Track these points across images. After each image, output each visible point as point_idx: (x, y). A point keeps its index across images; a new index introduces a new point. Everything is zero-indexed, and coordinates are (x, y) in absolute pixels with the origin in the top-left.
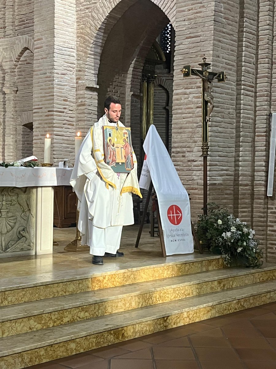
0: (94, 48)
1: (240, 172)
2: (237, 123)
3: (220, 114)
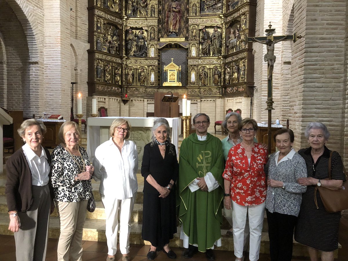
1: (345, 123)
2: (345, 77)
3: (318, 71)
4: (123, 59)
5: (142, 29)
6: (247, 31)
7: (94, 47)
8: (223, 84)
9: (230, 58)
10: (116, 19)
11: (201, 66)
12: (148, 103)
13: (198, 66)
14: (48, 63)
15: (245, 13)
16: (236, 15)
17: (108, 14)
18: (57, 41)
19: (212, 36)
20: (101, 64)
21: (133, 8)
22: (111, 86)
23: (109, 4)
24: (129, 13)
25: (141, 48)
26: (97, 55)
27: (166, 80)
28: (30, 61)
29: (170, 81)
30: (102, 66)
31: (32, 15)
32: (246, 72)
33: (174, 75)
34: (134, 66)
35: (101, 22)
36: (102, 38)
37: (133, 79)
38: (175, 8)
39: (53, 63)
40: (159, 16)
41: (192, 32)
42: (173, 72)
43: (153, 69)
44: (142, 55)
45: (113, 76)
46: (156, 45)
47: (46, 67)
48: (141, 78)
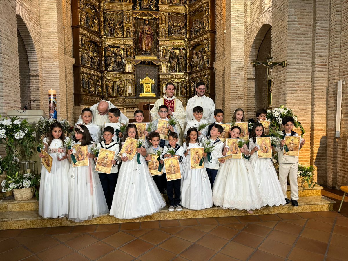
0: (251, 57)
2: (312, 90)
3: (296, 85)
4: (103, 73)
5: (119, 47)
6: (209, 53)
7: (79, 62)
8: (189, 95)
9: (194, 74)
10: (96, 37)
11: (170, 80)
12: (127, 111)
13: (168, 80)
14: (46, 76)
15: (207, 39)
16: (199, 40)
17: (90, 33)
18: (55, 56)
19: (178, 56)
20: (86, 77)
21: (110, 28)
22: (95, 96)
23: (90, 24)
24: (107, 32)
25: (119, 63)
26: (83, 69)
27: (142, 92)
28: (30, 74)
29: (145, 93)
30: (87, 79)
31: (33, 32)
32: (209, 86)
33: (149, 88)
34: (113, 79)
35: (84, 40)
36: (86, 54)
37: (113, 90)
38: (148, 31)
39: (52, 75)
40: (133, 37)
41: (163, 52)
42: (148, 85)
43: (130, 82)
44: (120, 70)
45: (96, 87)
46: (132, 61)
47: (44, 79)
48: (119, 90)
